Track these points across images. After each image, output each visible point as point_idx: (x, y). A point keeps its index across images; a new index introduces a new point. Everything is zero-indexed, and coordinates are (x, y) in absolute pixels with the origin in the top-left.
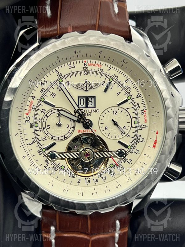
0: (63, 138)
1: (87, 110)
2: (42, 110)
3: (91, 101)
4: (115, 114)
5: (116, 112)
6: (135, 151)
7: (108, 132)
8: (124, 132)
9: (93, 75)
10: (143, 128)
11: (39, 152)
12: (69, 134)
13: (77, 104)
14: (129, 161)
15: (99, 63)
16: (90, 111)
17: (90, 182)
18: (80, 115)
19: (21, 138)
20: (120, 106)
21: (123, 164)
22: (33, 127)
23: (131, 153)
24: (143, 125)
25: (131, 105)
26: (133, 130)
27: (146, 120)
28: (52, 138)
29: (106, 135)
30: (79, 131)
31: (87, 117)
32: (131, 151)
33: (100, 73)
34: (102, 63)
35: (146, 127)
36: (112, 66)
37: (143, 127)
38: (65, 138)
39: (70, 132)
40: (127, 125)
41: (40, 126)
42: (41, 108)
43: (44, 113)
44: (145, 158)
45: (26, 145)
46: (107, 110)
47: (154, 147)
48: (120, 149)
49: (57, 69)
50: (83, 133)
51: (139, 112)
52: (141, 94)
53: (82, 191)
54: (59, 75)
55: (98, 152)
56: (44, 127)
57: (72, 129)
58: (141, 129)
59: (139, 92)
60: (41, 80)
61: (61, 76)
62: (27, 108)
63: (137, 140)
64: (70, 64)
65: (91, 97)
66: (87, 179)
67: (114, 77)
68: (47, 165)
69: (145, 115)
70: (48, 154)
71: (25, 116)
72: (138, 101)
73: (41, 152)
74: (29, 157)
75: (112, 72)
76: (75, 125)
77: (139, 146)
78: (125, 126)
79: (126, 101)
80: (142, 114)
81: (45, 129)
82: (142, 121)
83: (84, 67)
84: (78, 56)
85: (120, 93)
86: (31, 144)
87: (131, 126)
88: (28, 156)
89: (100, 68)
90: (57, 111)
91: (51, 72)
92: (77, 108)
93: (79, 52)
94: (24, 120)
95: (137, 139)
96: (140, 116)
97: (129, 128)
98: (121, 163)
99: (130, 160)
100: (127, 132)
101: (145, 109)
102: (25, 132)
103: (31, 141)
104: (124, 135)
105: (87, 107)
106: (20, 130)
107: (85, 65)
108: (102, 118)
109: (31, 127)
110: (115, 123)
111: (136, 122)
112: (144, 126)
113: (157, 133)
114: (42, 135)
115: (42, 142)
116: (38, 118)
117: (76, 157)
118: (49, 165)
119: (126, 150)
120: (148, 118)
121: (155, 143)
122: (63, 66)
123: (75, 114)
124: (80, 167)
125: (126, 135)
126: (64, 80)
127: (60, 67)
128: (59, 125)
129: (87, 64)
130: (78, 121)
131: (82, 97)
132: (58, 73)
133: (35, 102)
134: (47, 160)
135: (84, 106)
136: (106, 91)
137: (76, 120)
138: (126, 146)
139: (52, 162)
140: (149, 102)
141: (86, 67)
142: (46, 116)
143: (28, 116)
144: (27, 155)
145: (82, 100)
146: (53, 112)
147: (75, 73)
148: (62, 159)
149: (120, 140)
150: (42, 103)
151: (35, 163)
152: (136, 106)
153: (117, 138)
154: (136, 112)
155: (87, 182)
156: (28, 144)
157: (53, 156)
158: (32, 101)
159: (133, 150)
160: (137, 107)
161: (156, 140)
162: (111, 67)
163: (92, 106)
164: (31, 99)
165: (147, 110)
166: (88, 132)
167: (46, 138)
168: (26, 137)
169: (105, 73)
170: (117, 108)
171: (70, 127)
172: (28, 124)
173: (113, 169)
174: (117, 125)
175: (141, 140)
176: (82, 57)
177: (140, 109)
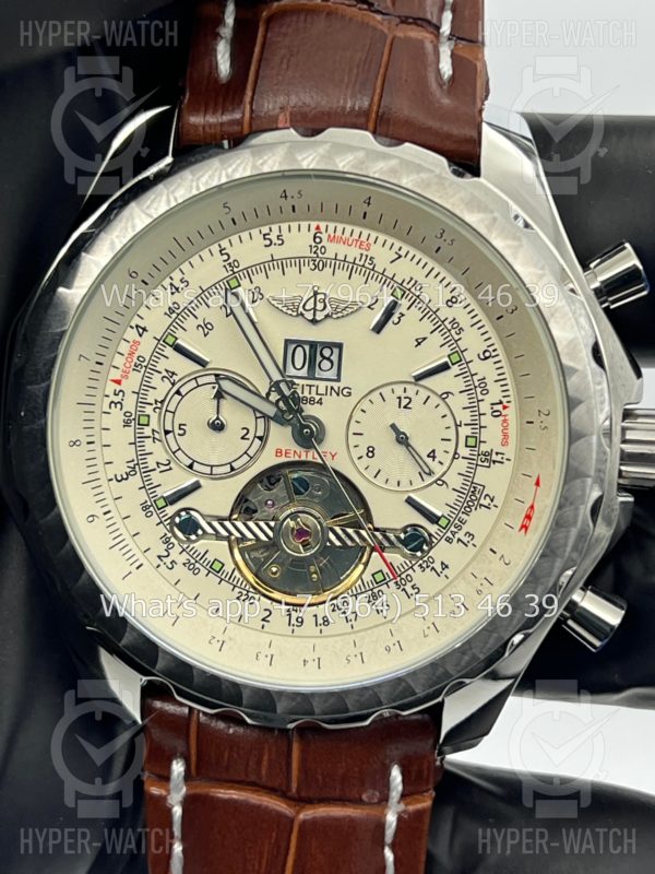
0: (228, 468)
1: (310, 386)
2: (165, 374)
3: (328, 359)
4: (405, 407)
5: (408, 400)
6: (460, 535)
7: (375, 463)
8: (427, 471)
9: (342, 274)
10: (494, 462)
11: (145, 507)
12: (246, 458)
13: (281, 366)
14: (439, 569)
15: (364, 238)
16: (322, 390)
17: (302, 622)
18: (284, 398)
19: (91, 455)
20: (422, 382)
21: (418, 576)
22: (133, 424)
23: (449, 540)
24: (497, 454)
25: (460, 384)
26: (461, 465)
27: (506, 436)
28: (191, 467)
29: (369, 475)
30: (278, 452)
31: (309, 410)
32: (449, 534)
33: (364, 267)
34: (374, 235)
35: (504, 461)
36: (405, 248)
37: (494, 457)
38: (232, 469)
39: (251, 453)
40: (440, 448)
41: (154, 424)
42: (162, 365)
43: (173, 384)
44: (490, 562)
45: (103, 481)
46: (377, 393)
47: (523, 530)
48: (414, 526)
49: (225, 243)
50: (292, 459)
51: (485, 407)
52: (494, 351)
53: (273, 651)
54: (230, 264)
55: (338, 529)
56: (169, 428)
57: (257, 442)
58: (486, 464)
59: (489, 342)
60: (172, 275)
61: (236, 270)
62: (119, 361)
63: (472, 501)
64: (268, 231)
65: (330, 345)
67: (408, 287)
68: (166, 554)
69: (505, 421)
70: (172, 518)
71: (111, 388)
72: (485, 370)
73: (151, 509)
74: (111, 522)
75: (404, 270)
76: (267, 430)
77: (478, 522)
78: (434, 451)
79: (444, 367)
80: (496, 414)
81: (170, 436)
82: (491, 438)
83: (314, 244)
84: (293, 207)
85: (425, 339)
86: (123, 479)
87: (456, 453)
88: (108, 516)
89: (365, 253)
90: (212, 379)
91: (205, 253)
92: (276, 376)
93: (296, 195)
94: (107, 400)
95: (472, 497)
96: (484, 420)
97: (447, 459)
98: (410, 572)
99: (442, 563)
100: (438, 470)
101: (504, 400)
102: (107, 438)
103: (121, 469)
104: (429, 480)
105: (311, 375)
106: (89, 432)
107: (318, 240)
108: (358, 415)
109: (127, 424)
110: (402, 439)
111: (471, 442)
112: (500, 456)
113: (538, 484)
114: (157, 452)
115: (156, 477)
116: (152, 396)
117: (263, 538)
118: (175, 553)
119: (433, 529)
120: (512, 431)
121: (528, 517)
122: (245, 235)
123: (268, 394)
124: (274, 569)
125: (435, 482)
126: (245, 282)
127: (235, 239)
128: (218, 427)
129: (324, 236)
130: (280, 419)
131: (299, 343)
132: (225, 257)
133: (146, 346)
134: (169, 535)
135: (304, 372)
136: (378, 328)
137: (272, 415)
138: (434, 519)
139: (185, 546)
140: (519, 377)
141: (320, 246)
142: (178, 392)
143: (118, 388)
144: (105, 514)
145: (299, 352)
146: (201, 381)
147: (282, 264)
148: (218, 536)
149: (413, 496)
150: (169, 351)
151: (128, 540)
152: (475, 388)
153: (405, 486)
154: (473, 407)
155: (293, 621)
156: (111, 480)
157: (189, 526)
158: (136, 343)
159: (454, 533)
160: (479, 390)
161: (532, 507)
162: (403, 253)
163: (332, 374)
164: (132, 334)
165: (512, 405)
166: (310, 459)
167: (172, 465)
168: (108, 454)
169: (379, 269)
170: (411, 390)
171: (250, 436)
172: (117, 416)
173: (384, 588)
174: (408, 445)
175: (486, 502)
176: (309, 214)
177: (489, 399)
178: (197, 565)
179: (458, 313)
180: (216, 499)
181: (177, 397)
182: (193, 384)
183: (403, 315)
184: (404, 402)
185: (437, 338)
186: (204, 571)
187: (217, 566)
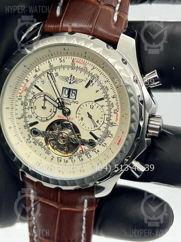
0: (46, 119)
1: (68, 100)
2: (32, 93)
3: (74, 93)
4: (92, 108)
5: (93, 107)
6: (103, 143)
7: (83, 122)
8: (96, 126)
9: (79, 72)
11: (25, 127)
12: (50, 117)
14: (97, 152)
15: (85, 62)
16: (71, 101)
17: (61, 161)
18: (60, 102)
19: (12, 111)
20: (96, 102)
21: (91, 153)
23: (100, 145)
24: (114, 123)
25: (106, 104)
26: (105, 125)
27: (117, 119)
28: (37, 117)
29: (81, 125)
30: (59, 116)
31: (67, 106)
32: (100, 143)
33: (85, 70)
34: (88, 61)
35: (116, 125)
36: (96, 66)
37: (113, 124)
38: (47, 119)
39: (52, 116)
40: (100, 120)
41: (29, 105)
42: (32, 90)
43: (34, 95)
44: (109, 152)
45: (15, 119)
46: (85, 104)
47: (118, 144)
48: (91, 140)
49: (50, 60)
50: (62, 119)
51: (112, 111)
52: (116, 96)
54: (50, 66)
55: (72, 138)
56: (32, 107)
57: (54, 113)
58: (111, 126)
59: (115, 94)
60: (36, 67)
61: (52, 67)
62: (21, 88)
63: (107, 135)
64: (61, 58)
65: (75, 90)
66: (59, 158)
67: (95, 76)
68: (29, 139)
69: (117, 115)
70: (31, 130)
71: (19, 95)
72: (113, 101)
74: (16, 129)
75: (95, 72)
76: (56, 110)
77: (108, 141)
78: (98, 121)
79: (102, 99)
80: (115, 113)
81: (32, 109)
82: (113, 119)
83: (72, 63)
84: (67, 53)
85: (98, 91)
86: (20, 118)
87: (104, 122)
89: (85, 66)
90: (44, 95)
91: (45, 62)
92: (59, 97)
93: (68, 50)
94: (18, 98)
95: (107, 134)
96: (112, 114)
97: (101, 123)
98: (89, 151)
99: (98, 150)
100: (99, 126)
101: (117, 109)
102: (17, 107)
103: (20, 116)
104: (96, 128)
105: (68, 97)
106: (12, 106)
107: (73, 62)
108: (80, 109)
109: (22, 104)
110: (90, 116)
111: (108, 119)
112: (115, 124)
113: (123, 133)
114: (29, 112)
115: (28, 119)
116: (29, 98)
117: (53, 138)
118: (31, 139)
119: (96, 141)
120: (119, 118)
121: (120, 141)
122: (55, 59)
123: (56, 101)
124: (55, 146)
125: (98, 129)
126: (54, 71)
127: (52, 59)
128: (44, 108)
129: (75, 61)
130: (58, 107)
131: (67, 89)
132: (50, 64)
133: (28, 85)
134: (30, 134)
136: (86, 87)
138: (96, 138)
139: (34, 138)
140: (122, 104)
141: (74, 63)
142: (35, 98)
143: (20, 95)
144: (14, 127)
146: (41, 95)
147: (64, 67)
149: (92, 132)
150: (34, 87)
151: (20, 134)
152: (110, 105)
153: (90, 129)
154: (110, 110)
155: (59, 160)
156: (17, 118)
157: (35, 133)
158: (26, 84)
159: (101, 143)
160: (111, 106)
161: (121, 139)
164: (25, 81)
165: (119, 111)
166: (66, 119)
167: (32, 116)
168: (17, 112)
169: (88, 71)
170: (94, 104)
171: (52, 111)
172: (19, 102)
173: (82, 155)
174: (91, 118)
175: (110, 136)
176: (71, 54)
177: (114, 109)
178: (36, 143)
179: (107, 85)
180: (42, 127)
181: (35, 99)
182: (39, 96)
183: (93, 84)
184: (92, 107)
186: (38, 145)
187: (41, 144)
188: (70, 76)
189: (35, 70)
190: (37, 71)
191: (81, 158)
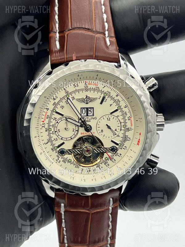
0: (70, 138)
1: (87, 118)
2: (54, 119)
3: (90, 111)
6: (124, 147)
7: (103, 133)
8: (115, 134)
9: (92, 92)
11: (52, 149)
12: (74, 136)
13: (80, 114)
14: (119, 155)
16: (90, 118)
17: (90, 171)
18: (82, 122)
19: (39, 139)
20: (112, 114)
21: (115, 157)
22: (48, 131)
23: (121, 149)
25: (121, 114)
27: (132, 124)
28: (62, 139)
29: (102, 136)
30: (82, 134)
31: (88, 123)
32: (121, 147)
33: (97, 90)
35: (132, 130)
37: (129, 129)
39: (75, 134)
40: (117, 128)
41: (52, 130)
42: (53, 117)
43: (56, 121)
44: (131, 153)
45: (42, 145)
46: (102, 118)
47: (138, 145)
48: (113, 146)
50: (85, 135)
51: (126, 118)
52: (128, 105)
53: (85, 178)
54: (66, 92)
55: (96, 149)
56: (56, 131)
57: (76, 132)
58: (128, 131)
59: (126, 104)
60: (53, 96)
61: (68, 93)
62: (43, 117)
65: (90, 108)
66: (88, 169)
67: (107, 93)
68: (58, 159)
69: (131, 121)
70: (59, 151)
72: (125, 110)
73: (54, 149)
74: (45, 154)
75: (106, 90)
76: (78, 129)
77: (127, 144)
78: (116, 129)
79: (117, 110)
80: (129, 119)
81: (56, 133)
82: (128, 125)
84: (80, 78)
85: (112, 104)
86: (46, 143)
87: (121, 129)
88: (44, 152)
90: (65, 118)
91: (61, 90)
92: (80, 117)
93: (81, 75)
94: (41, 126)
95: (125, 138)
96: (127, 121)
97: (119, 131)
98: (113, 157)
100: (118, 133)
101: (131, 116)
102: (42, 134)
103: (46, 141)
104: (115, 136)
105: (87, 115)
106: (38, 134)
108: (99, 123)
109: (46, 131)
110: (109, 127)
111: (124, 126)
113: (140, 134)
114: (54, 136)
115: (54, 142)
116: (51, 124)
117: (79, 153)
118: (60, 159)
119: (117, 146)
121: (139, 142)
123: (79, 121)
124: (83, 160)
125: (117, 136)
126: (70, 96)
130: (81, 126)
131: (84, 108)
132: (65, 90)
133: (49, 113)
134: (58, 155)
135: (85, 115)
136: (101, 103)
137: (80, 125)
138: (117, 144)
139: (62, 157)
140: (134, 111)
142: (57, 122)
143: (43, 123)
145: (84, 110)
146: (62, 119)
147: (78, 91)
148: (69, 154)
149: (113, 140)
150: (54, 113)
151: (49, 157)
153: (110, 138)
154: (124, 118)
155: (88, 171)
156: (44, 144)
157: (62, 152)
158: (46, 112)
159: (122, 147)
160: (125, 115)
161: (139, 139)
163: (91, 114)
164: (45, 110)
165: (132, 117)
166: (89, 134)
167: (57, 139)
168: (43, 138)
169: (100, 90)
170: (110, 116)
171: (75, 130)
172: (44, 129)
173: (108, 161)
174: (110, 128)
175: (128, 139)
176: (84, 79)
177: (127, 116)
178: (65, 161)
179: (119, 98)
180: (68, 146)
181: (57, 124)
182: (61, 120)
183: (107, 100)
184: (109, 119)
185: (115, 104)
186: (67, 162)
187: (70, 161)
188: (86, 97)
189: (53, 99)
190: (55, 99)
191: (107, 164)
